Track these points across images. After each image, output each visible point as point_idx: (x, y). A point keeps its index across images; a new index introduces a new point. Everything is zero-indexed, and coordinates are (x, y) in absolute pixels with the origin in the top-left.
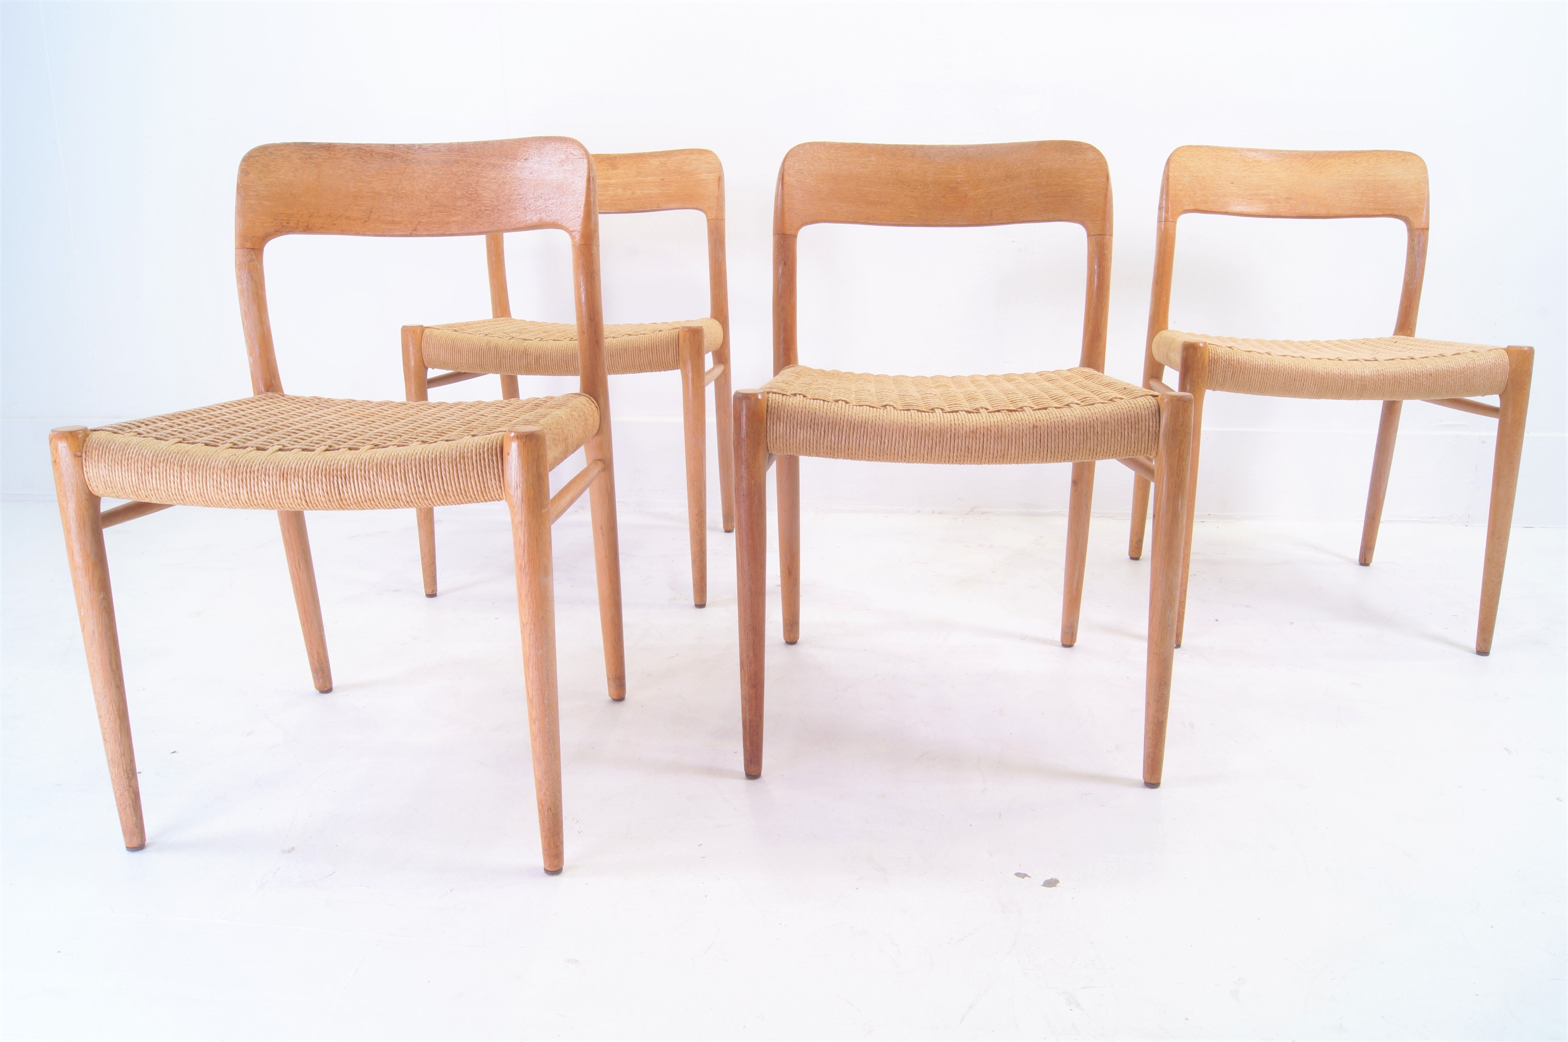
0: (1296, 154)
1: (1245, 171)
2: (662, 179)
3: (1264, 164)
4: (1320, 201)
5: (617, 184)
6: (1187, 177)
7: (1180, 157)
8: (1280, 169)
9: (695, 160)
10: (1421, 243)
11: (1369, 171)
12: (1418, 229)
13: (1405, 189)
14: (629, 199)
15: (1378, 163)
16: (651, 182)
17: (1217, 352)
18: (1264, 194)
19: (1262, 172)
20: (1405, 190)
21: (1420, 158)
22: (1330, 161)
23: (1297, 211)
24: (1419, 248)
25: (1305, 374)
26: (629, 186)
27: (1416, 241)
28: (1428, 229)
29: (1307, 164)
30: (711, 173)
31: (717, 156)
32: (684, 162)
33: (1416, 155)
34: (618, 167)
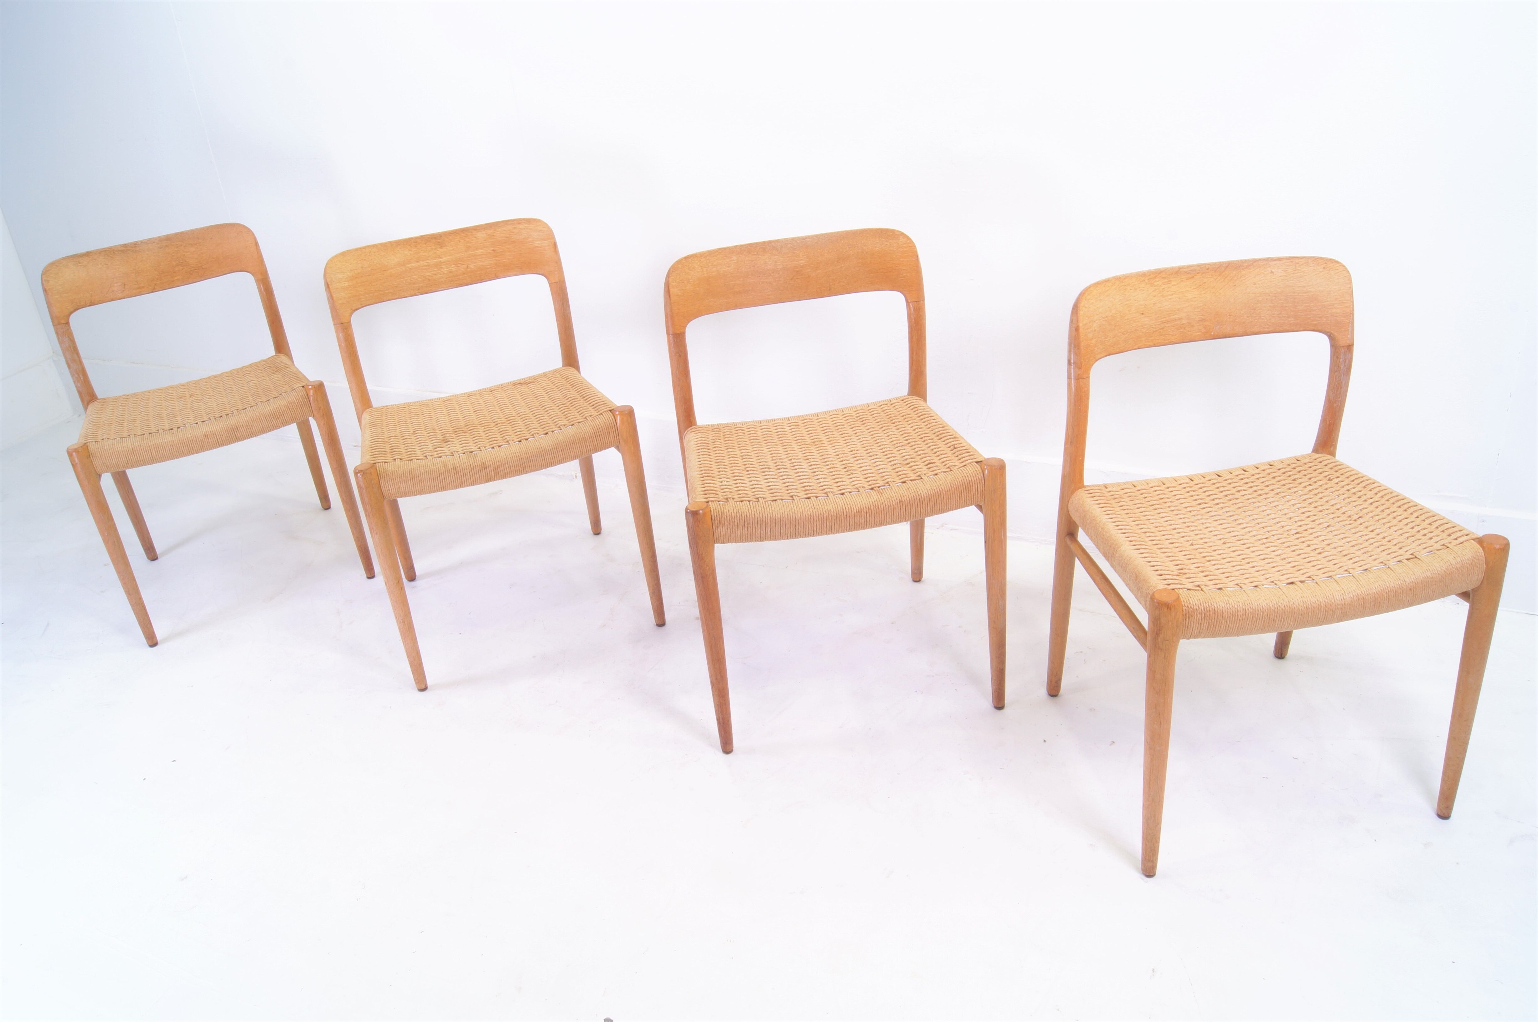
0: (1207, 267)
1: (1155, 296)
2: (493, 250)
3: (1175, 285)
4: (1235, 319)
5: (449, 261)
6: (1097, 321)
7: (1088, 300)
8: (1191, 288)
9: (524, 229)
10: (1347, 361)
11: (1288, 281)
12: (1343, 346)
13: (1327, 301)
14: (465, 274)
15: (1297, 271)
16: (483, 255)
17: (1190, 603)
18: (1176, 320)
19: (1173, 294)
20: (1327, 303)
21: (1343, 266)
22: (1244, 272)
23: (1212, 333)
24: (1345, 366)
25: (1285, 612)
26: (461, 261)
27: (1341, 360)
28: (1353, 345)
29: (1219, 278)
30: (545, 240)
31: (547, 225)
32: (513, 232)
33: (1339, 263)
34: (446, 245)
